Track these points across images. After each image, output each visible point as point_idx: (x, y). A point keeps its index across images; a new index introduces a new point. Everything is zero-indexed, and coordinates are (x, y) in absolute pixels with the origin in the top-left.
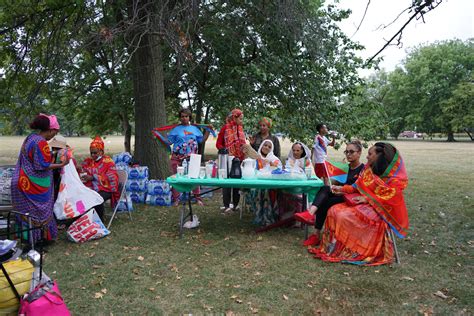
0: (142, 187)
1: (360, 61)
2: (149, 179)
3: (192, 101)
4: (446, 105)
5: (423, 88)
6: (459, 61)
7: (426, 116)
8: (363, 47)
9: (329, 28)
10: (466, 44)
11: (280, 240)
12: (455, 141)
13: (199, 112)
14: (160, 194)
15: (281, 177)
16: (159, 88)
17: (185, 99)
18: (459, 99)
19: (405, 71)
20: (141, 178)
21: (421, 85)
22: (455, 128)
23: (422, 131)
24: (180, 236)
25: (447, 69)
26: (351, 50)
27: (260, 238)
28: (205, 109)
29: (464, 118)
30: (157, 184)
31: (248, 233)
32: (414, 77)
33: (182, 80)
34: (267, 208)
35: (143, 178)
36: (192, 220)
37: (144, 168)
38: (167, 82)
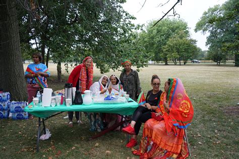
0: (6, 107)
1: (133, 26)
2: (11, 101)
3: (38, 45)
4: (165, 48)
5: (154, 40)
6: (169, 28)
7: (156, 54)
8: (135, 18)
9: (117, 7)
10: (172, 20)
11: (111, 144)
12: (168, 65)
13: (43, 52)
14: (20, 112)
15: (111, 102)
16: (16, 38)
17: (34, 44)
18: (170, 46)
19: (146, 32)
20: (4, 101)
21: (153, 39)
22: (168, 59)
23: (154, 61)
24: (37, 149)
25: (164, 31)
26: (130, 20)
27: (97, 144)
28: (46, 50)
29: (173, 54)
30: (17, 105)
31: (87, 140)
32: (150, 34)
33: (31, 32)
34: (98, 119)
35: (5, 101)
36: (45, 134)
37: (6, 94)
38: (21, 34)
